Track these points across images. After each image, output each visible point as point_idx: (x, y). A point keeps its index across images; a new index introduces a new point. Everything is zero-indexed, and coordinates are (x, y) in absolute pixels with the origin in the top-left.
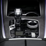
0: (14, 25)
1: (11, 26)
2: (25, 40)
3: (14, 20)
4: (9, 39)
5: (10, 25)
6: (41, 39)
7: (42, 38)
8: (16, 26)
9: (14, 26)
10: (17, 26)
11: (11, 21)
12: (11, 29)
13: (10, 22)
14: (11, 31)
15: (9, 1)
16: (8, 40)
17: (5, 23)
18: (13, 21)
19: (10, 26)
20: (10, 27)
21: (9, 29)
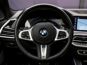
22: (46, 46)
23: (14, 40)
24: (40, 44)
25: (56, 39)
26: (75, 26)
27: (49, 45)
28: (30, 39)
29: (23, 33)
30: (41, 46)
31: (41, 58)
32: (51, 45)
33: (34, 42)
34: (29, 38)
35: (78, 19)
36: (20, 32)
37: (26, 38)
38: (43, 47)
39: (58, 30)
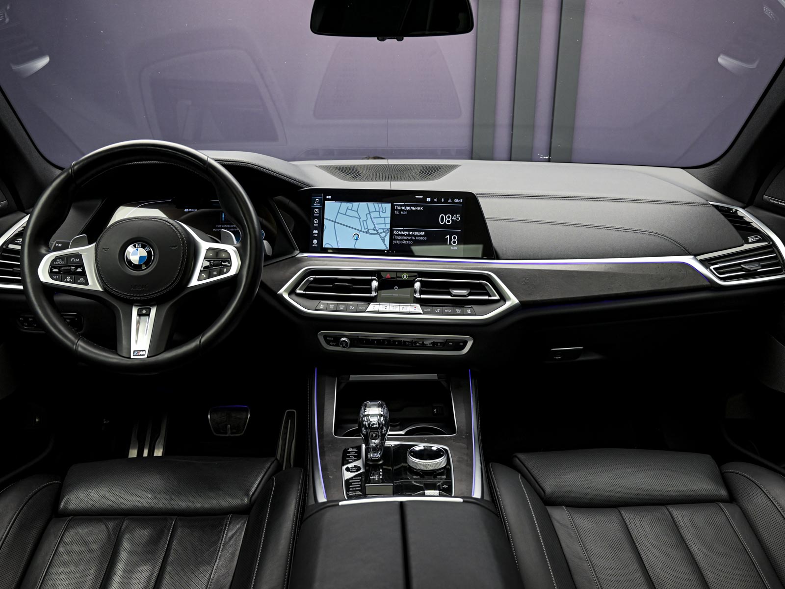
0: (359, 463)
1: (350, 466)
2: (401, 503)
3: (359, 448)
4: (341, 503)
5: (345, 461)
6: (461, 500)
7: (466, 495)
8: (366, 465)
9: (361, 466)
10: (371, 466)
11: (350, 450)
12: (347, 475)
13: (346, 452)
14: (347, 481)
15: (343, 385)
16: (338, 505)
17: (327, 458)
18: (355, 450)
19: (343, 465)
20: (344, 467)
21: (341, 475)
22: (153, 311)
23: (23, 298)
24: (131, 303)
25: (194, 282)
26: (315, 231)
27: (166, 308)
28: (87, 283)
29: (59, 262)
30: (135, 311)
31: (130, 358)
32: (172, 305)
33: (106, 297)
34: (82, 280)
35: (327, 203)
36: (45, 255)
37: (68, 278)
38: (140, 315)
39: (204, 246)
